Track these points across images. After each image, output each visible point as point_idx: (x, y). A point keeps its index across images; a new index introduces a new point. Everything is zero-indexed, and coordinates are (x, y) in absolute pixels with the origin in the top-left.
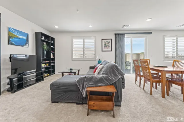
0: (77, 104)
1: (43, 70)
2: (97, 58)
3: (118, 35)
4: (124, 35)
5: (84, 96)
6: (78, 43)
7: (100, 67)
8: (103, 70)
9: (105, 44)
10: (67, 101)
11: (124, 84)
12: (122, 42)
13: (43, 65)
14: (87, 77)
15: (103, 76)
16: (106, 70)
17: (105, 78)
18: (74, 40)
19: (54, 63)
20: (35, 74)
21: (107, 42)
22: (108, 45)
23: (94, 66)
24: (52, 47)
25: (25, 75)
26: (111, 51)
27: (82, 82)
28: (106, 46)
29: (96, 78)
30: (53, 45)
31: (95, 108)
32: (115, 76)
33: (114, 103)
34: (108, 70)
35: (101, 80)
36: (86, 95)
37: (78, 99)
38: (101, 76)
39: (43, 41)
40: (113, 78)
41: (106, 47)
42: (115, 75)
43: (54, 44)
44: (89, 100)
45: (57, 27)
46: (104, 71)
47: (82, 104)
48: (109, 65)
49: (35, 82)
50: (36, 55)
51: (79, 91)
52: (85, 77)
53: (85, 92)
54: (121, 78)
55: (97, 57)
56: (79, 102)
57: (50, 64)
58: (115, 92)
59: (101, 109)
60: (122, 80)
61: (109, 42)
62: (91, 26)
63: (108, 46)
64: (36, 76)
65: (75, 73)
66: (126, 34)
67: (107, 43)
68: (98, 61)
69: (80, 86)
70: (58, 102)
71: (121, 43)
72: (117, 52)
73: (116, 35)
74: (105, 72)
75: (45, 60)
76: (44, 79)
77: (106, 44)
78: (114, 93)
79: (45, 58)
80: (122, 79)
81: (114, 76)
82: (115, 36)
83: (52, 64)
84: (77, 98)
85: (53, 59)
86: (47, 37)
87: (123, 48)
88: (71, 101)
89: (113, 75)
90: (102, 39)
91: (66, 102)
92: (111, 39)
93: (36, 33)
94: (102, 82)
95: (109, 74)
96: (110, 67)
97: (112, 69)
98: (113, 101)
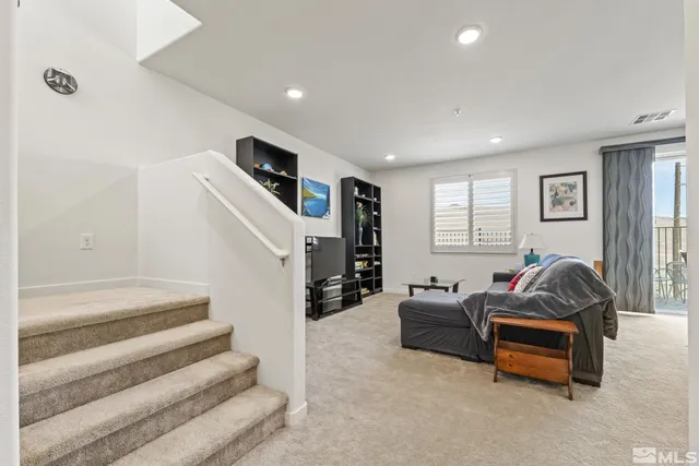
0: (463, 358)
1: (357, 275)
2: (521, 247)
3: (615, 156)
4: (648, 151)
5: (484, 336)
6: (449, 195)
7: (530, 272)
8: (540, 281)
9: (556, 194)
10: (439, 349)
11: (611, 324)
12: (637, 180)
13: (359, 265)
14: (490, 295)
15: (540, 296)
16: (550, 280)
17: (544, 301)
18: (438, 187)
19: (379, 259)
20: (340, 286)
21: (562, 185)
22: (569, 198)
23: (508, 272)
24: (375, 213)
25: (327, 285)
26: (585, 218)
27: (478, 305)
28: (557, 202)
29: (517, 298)
30: (378, 207)
31: (515, 369)
32: (578, 296)
33: (571, 363)
34: (558, 281)
35: (532, 304)
36: (491, 334)
37: (467, 346)
38: (533, 294)
39: (357, 200)
40: (572, 302)
41: (560, 203)
42: (582, 295)
43: (379, 205)
44: (499, 346)
45: (390, 158)
46: (542, 283)
47: (479, 361)
48: (561, 264)
49: (340, 307)
50: (343, 236)
51: (469, 326)
52: (485, 294)
53: (485, 330)
54: (601, 304)
55: (523, 242)
56: (468, 355)
57: (370, 261)
58: (575, 334)
59: (533, 375)
60: (605, 312)
61: (572, 187)
62: (496, 141)
63: (567, 203)
64: (344, 290)
65: (446, 289)
66: (657, 147)
67: (563, 188)
68: (526, 257)
69: (472, 315)
70: (416, 348)
71: (632, 184)
72: (612, 221)
73: (604, 154)
74: (545, 286)
75: (360, 250)
76: (364, 300)
77: (560, 195)
78: (569, 337)
79: (361, 244)
80: (607, 308)
81: (575, 297)
82: (601, 158)
83: (376, 263)
84: (465, 345)
85: (378, 250)
86: (363, 187)
87: (641, 206)
88: (449, 351)
89: (571, 294)
90: (542, 178)
91: (436, 352)
92: (584, 174)
93: (343, 180)
94: (535, 310)
95: (559, 292)
96: (563, 272)
97: (569, 277)
98: (567, 358)
